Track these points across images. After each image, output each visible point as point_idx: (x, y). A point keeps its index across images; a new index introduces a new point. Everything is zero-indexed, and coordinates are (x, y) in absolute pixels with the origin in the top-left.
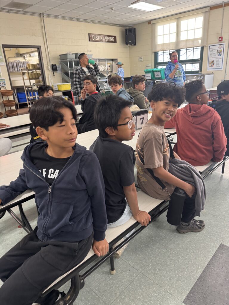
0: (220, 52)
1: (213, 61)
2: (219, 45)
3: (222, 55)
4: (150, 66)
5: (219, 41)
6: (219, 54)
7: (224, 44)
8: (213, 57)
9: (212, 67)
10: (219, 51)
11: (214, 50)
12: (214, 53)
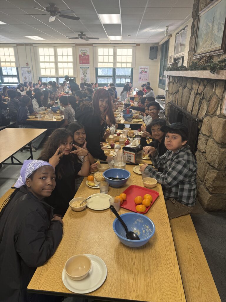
0: (29, 72)
2: (27, 68)
3: (30, 74)
5: (27, 65)
7: (30, 67)
8: (25, 74)
11: (25, 70)
12: (25, 72)
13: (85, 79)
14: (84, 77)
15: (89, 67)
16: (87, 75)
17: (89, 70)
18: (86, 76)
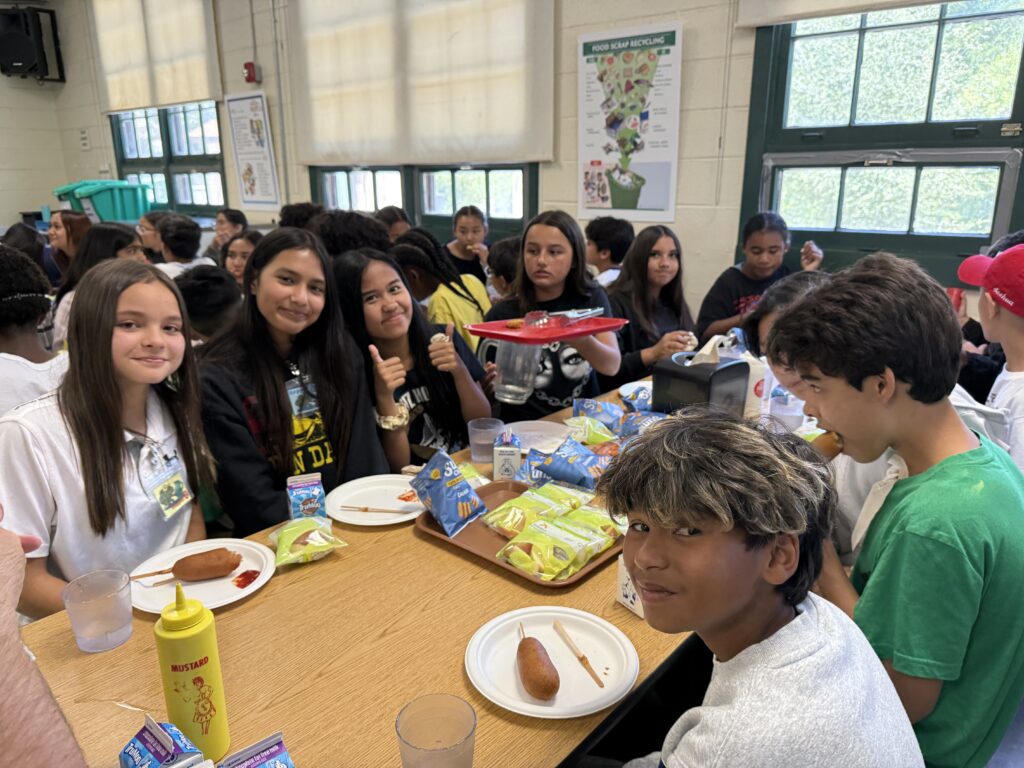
0: (259, 131)
1: (250, 170)
2: (250, 101)
3: (266, 144)
4: (106, 172)
6: (257, 139)
7: (260, 96)
8: (246, 149)
9: (253, 193)
10: (255, 127)
11: (243, 121)
12: (244, 131)
13: (625, 181)
14: (615, 158)
15: (670, 38)
16: (645, 138)
17: (669, 66)
18: (637, 147)
